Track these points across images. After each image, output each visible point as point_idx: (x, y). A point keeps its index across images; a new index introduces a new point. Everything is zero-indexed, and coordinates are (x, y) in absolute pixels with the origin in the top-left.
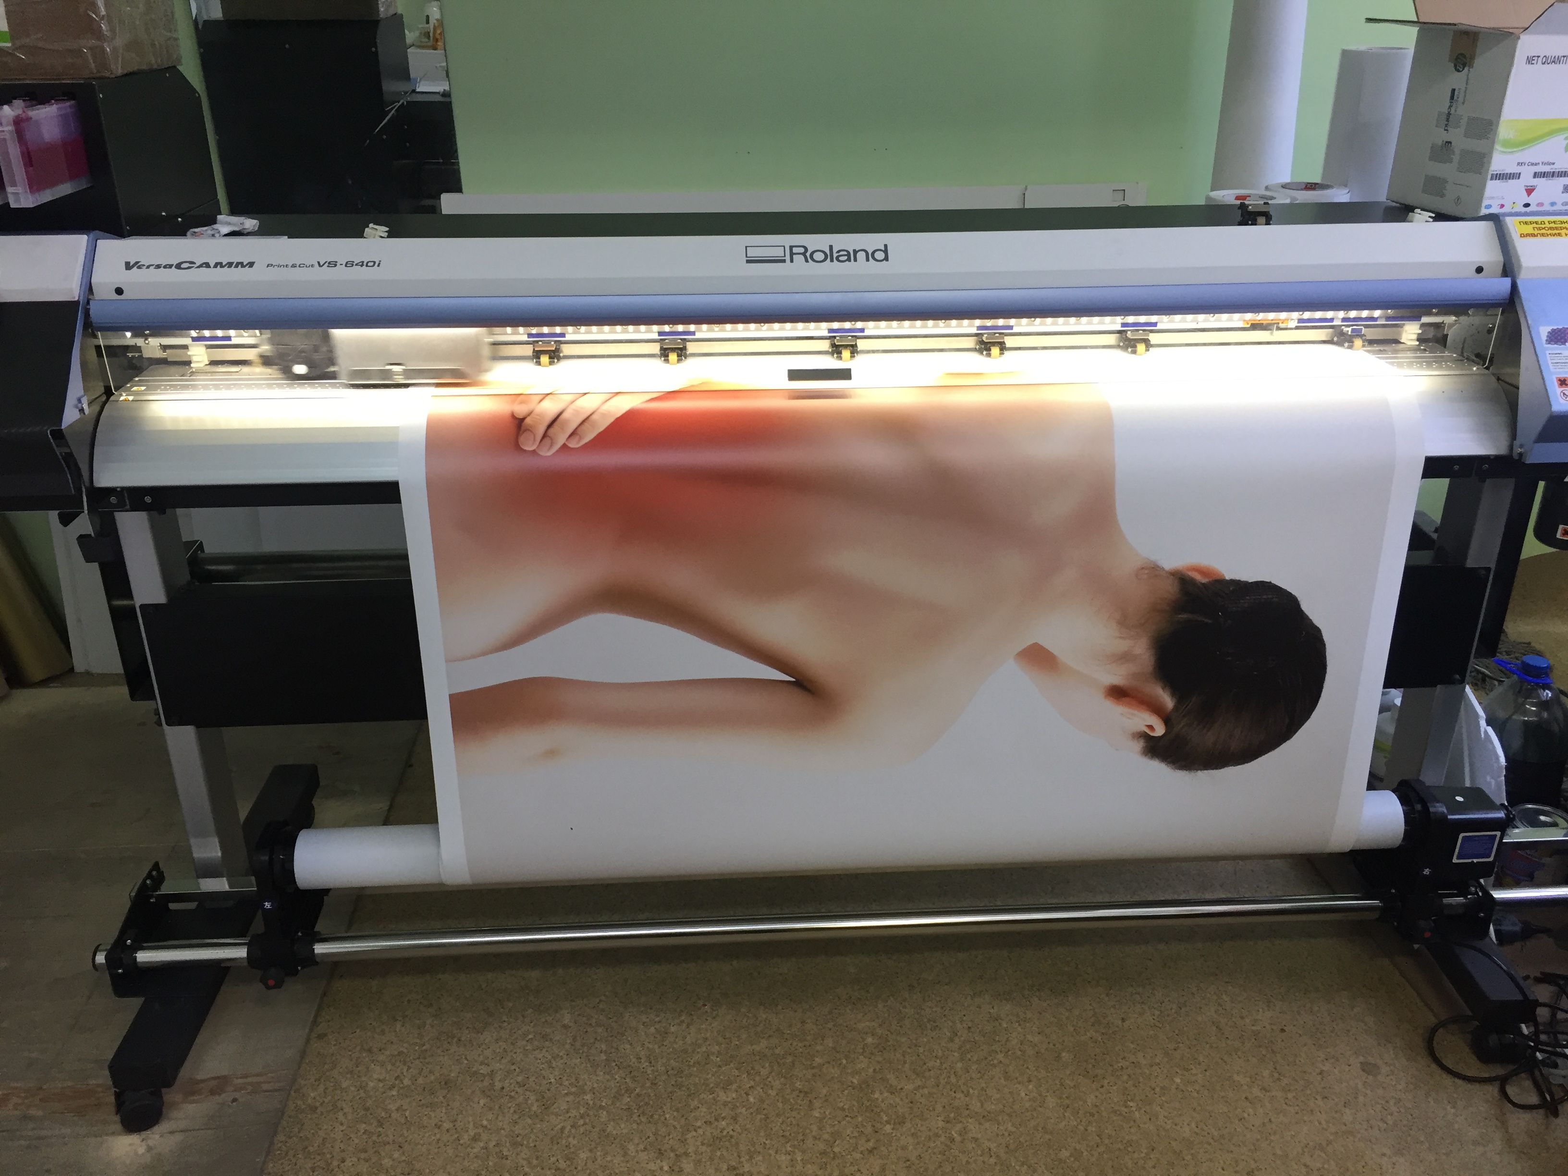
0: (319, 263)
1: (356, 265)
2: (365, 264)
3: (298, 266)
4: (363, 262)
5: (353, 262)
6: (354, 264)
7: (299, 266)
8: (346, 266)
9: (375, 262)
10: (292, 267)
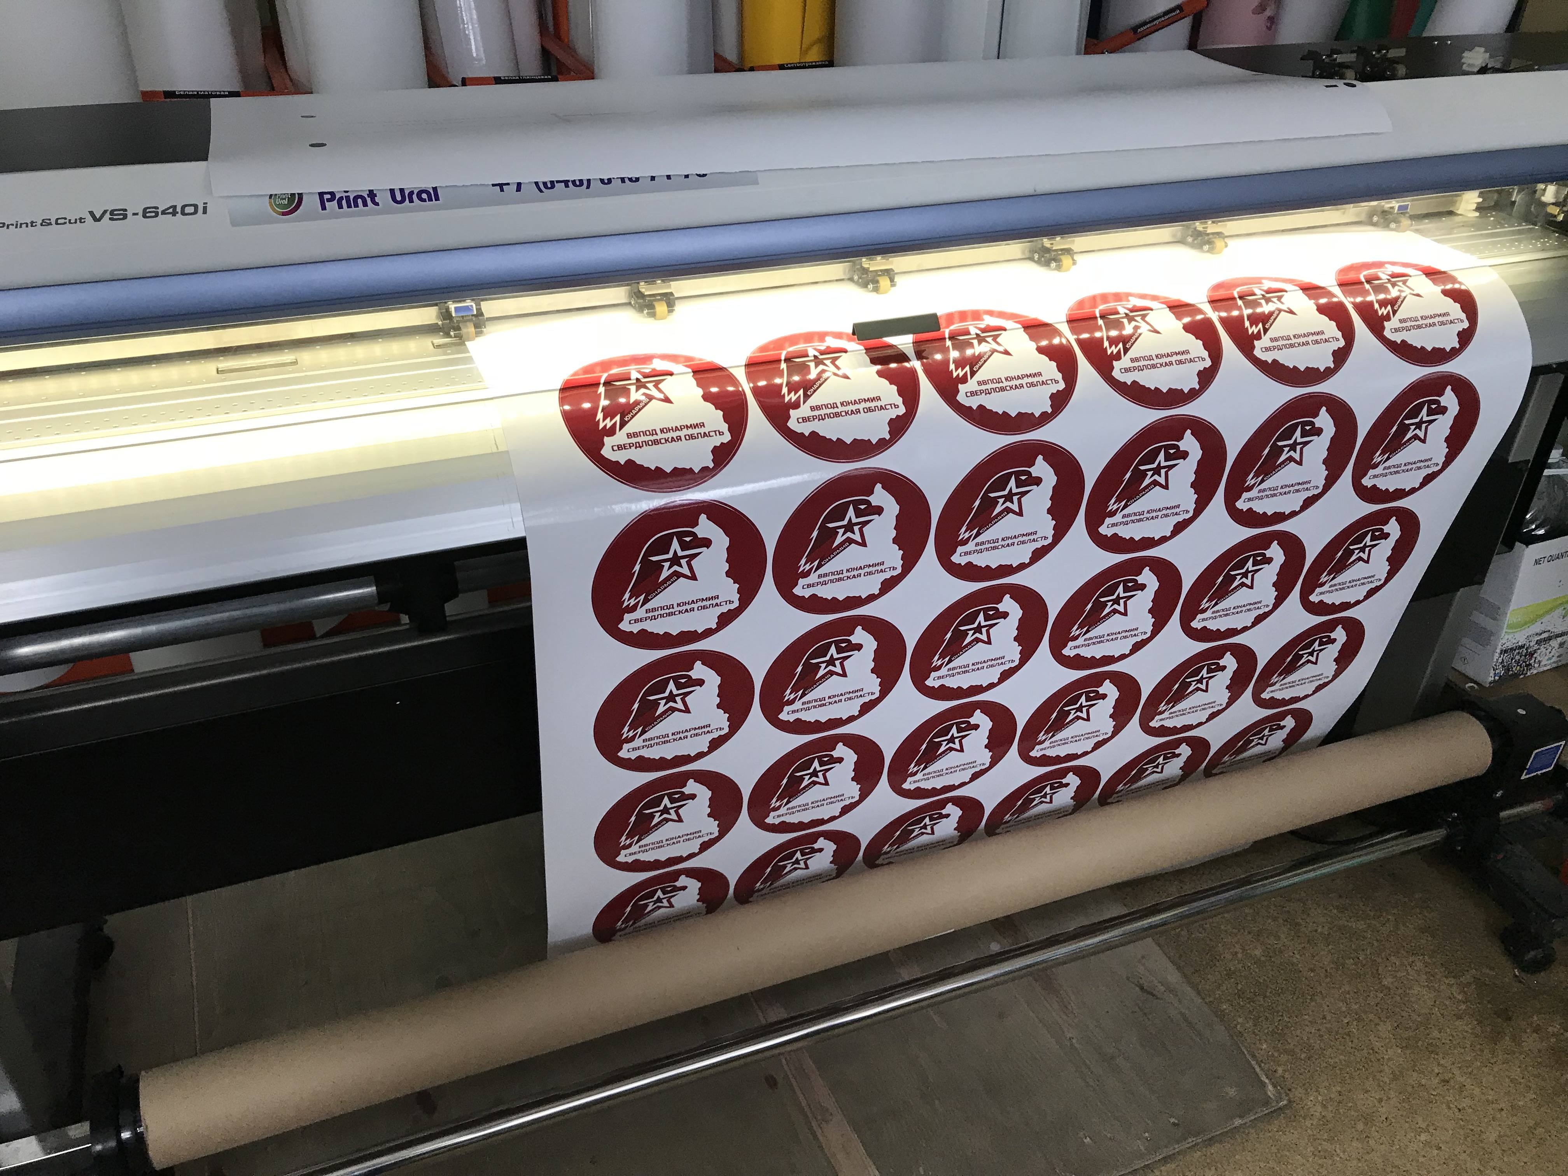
0: (91, 213)
1: (164, 213)
2: (179, 209)
3: (53, 222)
4: (174, 207)
5: (157, 208)
6: (160, 211)
7: (57, 223)
8: (144, 216)
9: (196, 206)
10: (42, 225)
